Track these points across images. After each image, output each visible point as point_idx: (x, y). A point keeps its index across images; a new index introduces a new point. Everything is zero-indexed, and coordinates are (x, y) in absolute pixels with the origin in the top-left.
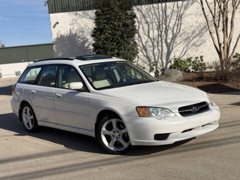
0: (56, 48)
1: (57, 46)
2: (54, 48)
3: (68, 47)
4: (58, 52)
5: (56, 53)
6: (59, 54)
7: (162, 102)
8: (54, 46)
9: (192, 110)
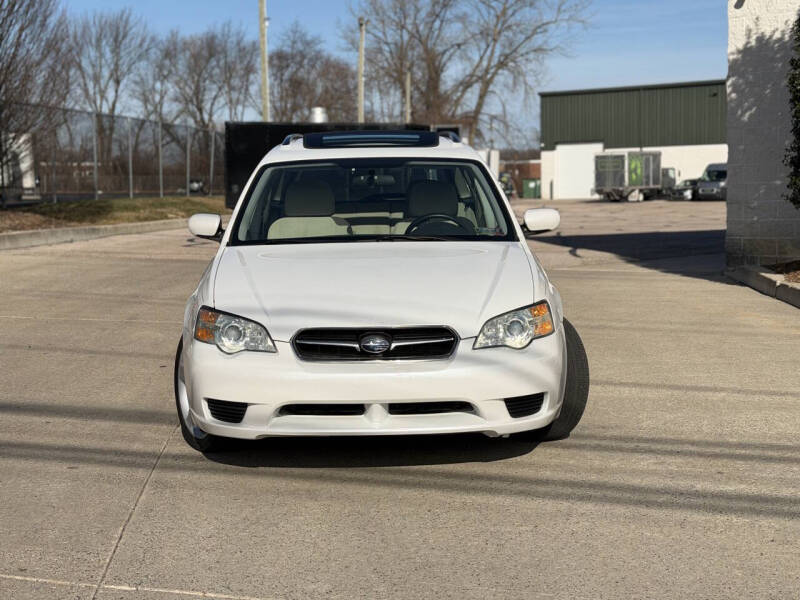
0: (734, 87)
2: (729, 90)
4: (740, 105)
5: (733, 105)
6: (744, 112)
8: (729, 83)
9: (357, 346)
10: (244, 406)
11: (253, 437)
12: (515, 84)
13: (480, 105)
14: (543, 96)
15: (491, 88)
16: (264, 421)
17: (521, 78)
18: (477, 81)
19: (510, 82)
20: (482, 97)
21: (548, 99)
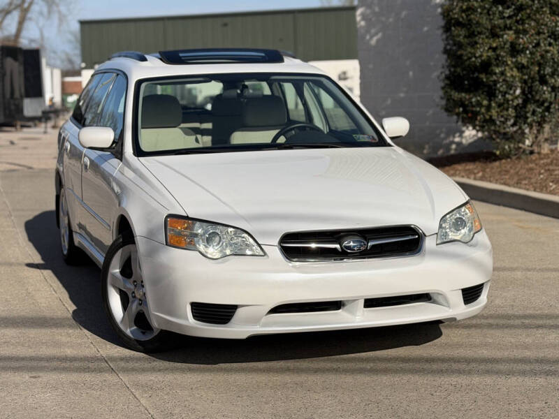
0: (364, 17)
1: (368, 11)
2: (358, 18)
3: (404, 13)
4: (368, 31)
5: (363, 31)
6: (371, 37)
7: (242, 210)
8: (359, 12)
9: (338, 246)
10: (234, 308)
11: (244, 336)
12: (49, 12)
13: (19, 30)
14: (83, 23)
15: (29, 15)
16: (255, 321)
17: (55, 8)
18: (15, 9)
19: (45, 10)
20: (21, 23)
21: (87, 26)
